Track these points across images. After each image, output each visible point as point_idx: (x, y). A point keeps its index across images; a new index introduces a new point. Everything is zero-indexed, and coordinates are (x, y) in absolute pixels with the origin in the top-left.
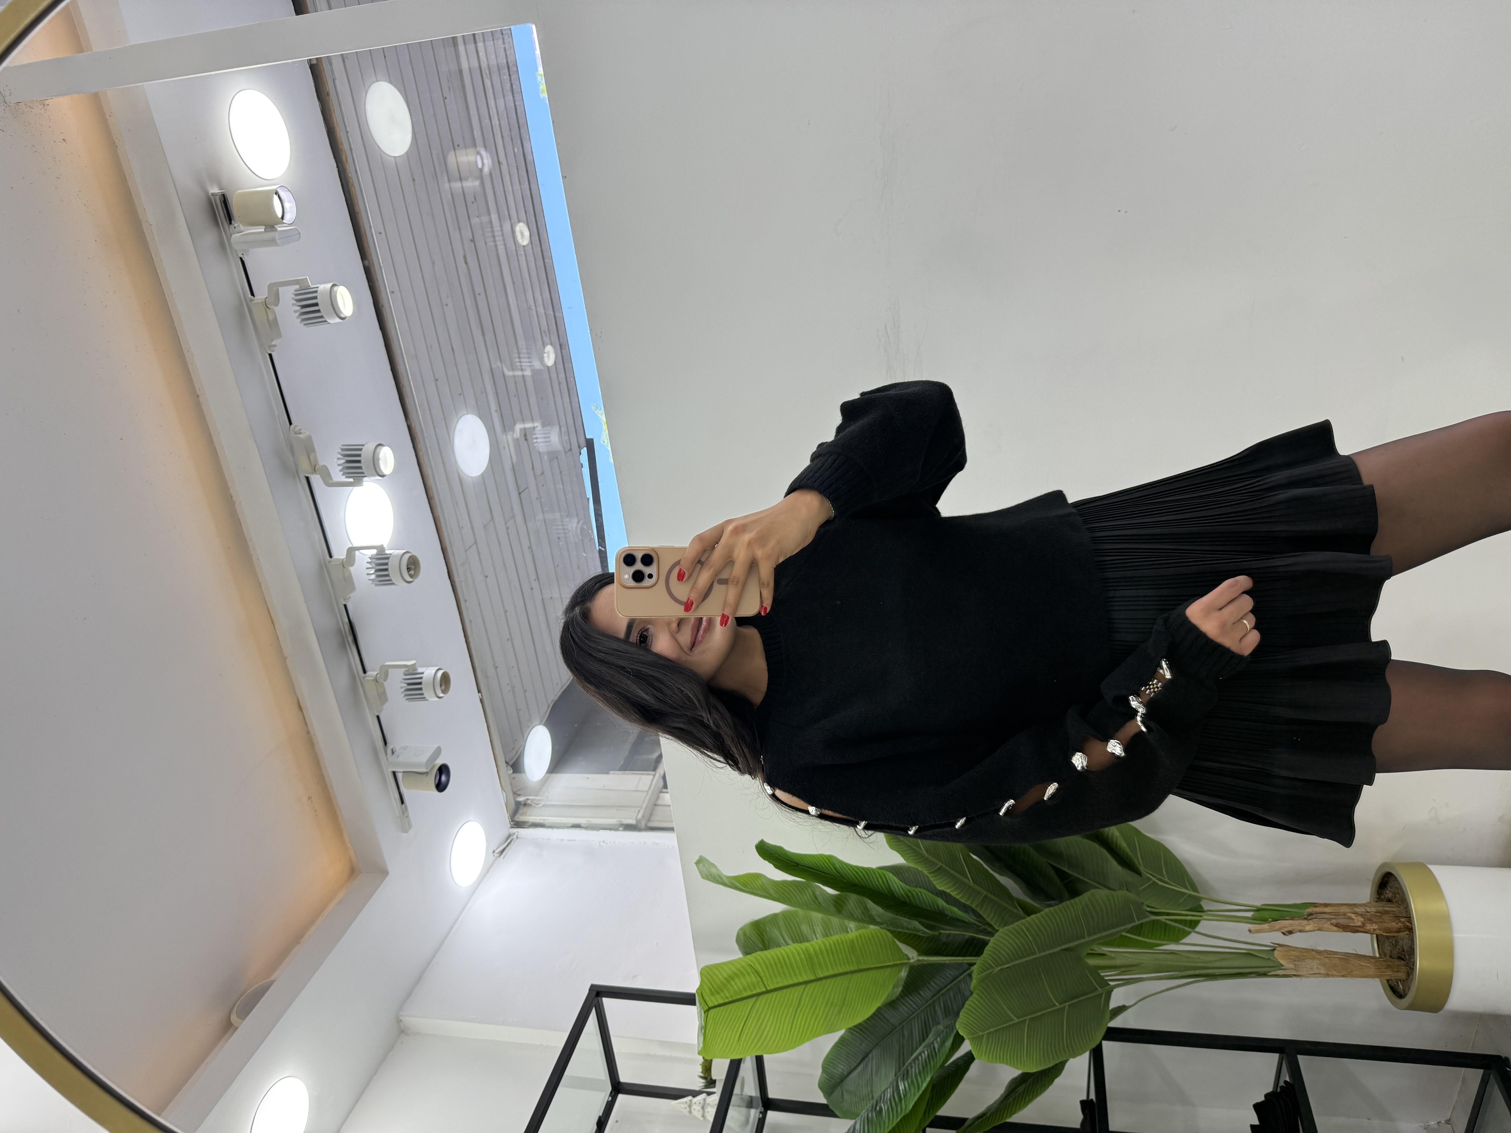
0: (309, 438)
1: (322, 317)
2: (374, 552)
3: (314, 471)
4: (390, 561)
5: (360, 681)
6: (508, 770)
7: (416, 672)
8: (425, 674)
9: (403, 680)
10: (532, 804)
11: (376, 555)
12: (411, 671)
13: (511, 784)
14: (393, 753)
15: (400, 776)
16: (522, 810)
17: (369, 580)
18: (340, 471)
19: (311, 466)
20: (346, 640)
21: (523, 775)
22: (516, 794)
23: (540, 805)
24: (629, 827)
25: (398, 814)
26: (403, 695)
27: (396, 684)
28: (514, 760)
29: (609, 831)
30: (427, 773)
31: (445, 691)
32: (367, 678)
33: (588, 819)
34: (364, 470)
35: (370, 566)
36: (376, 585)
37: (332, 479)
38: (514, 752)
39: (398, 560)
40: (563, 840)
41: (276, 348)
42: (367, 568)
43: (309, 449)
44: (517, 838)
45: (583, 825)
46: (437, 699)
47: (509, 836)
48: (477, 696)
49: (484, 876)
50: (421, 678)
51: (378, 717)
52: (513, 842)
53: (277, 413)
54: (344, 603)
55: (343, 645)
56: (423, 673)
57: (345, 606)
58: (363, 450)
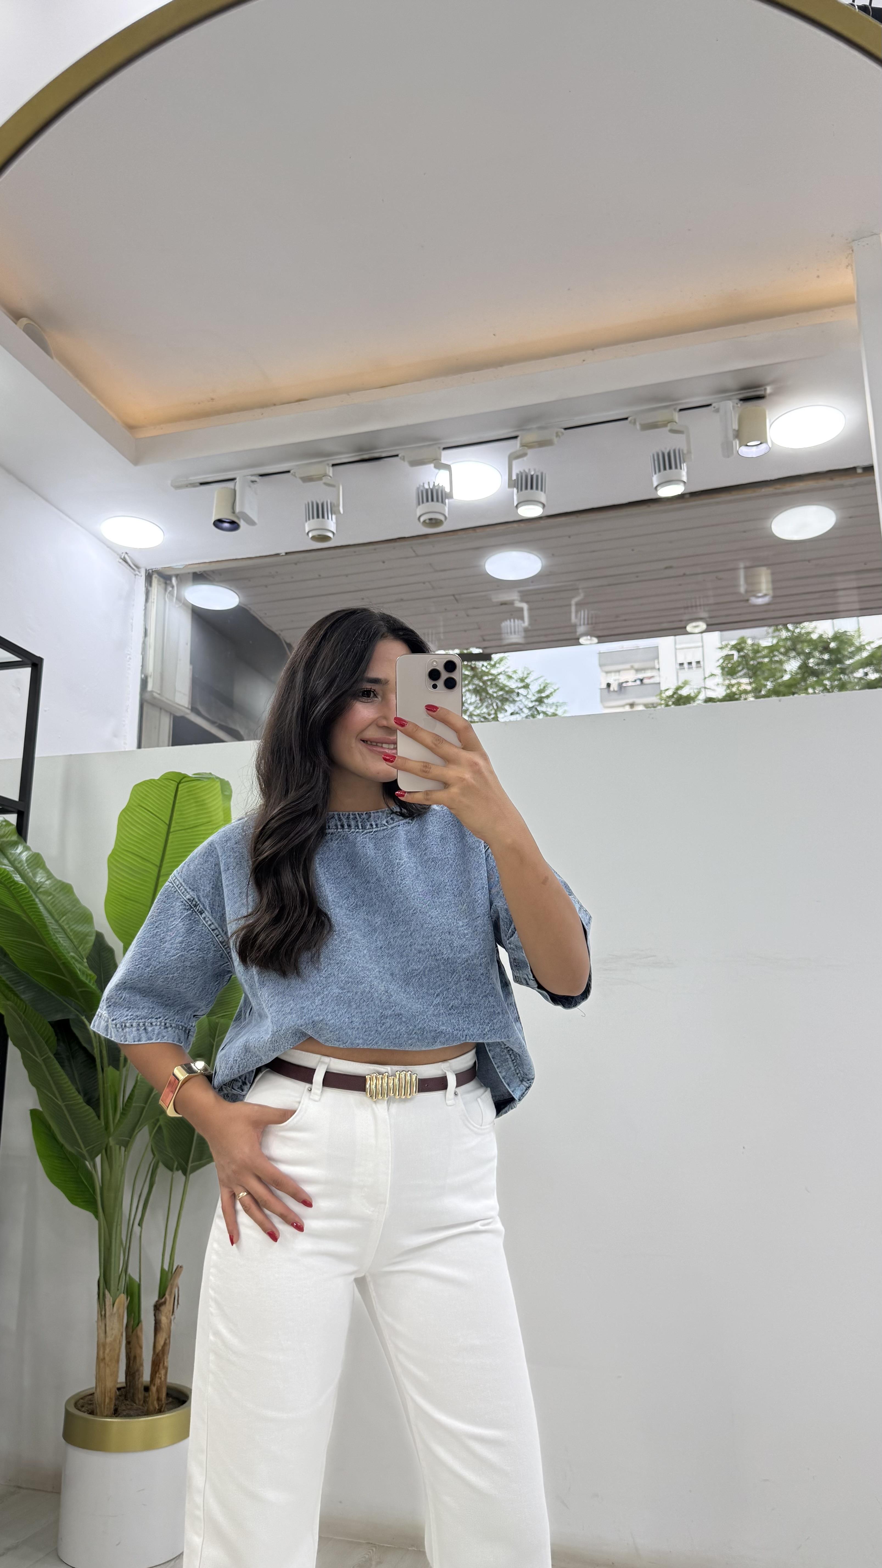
2: (447, 490)
4: (440, 504)
15: (230, 485)
22: (177, 576)
30: (234, 512)
35: (436, 485)
36: (418, 489)
47: (138, 567)
51: (288, 472)
52: (132, 571)
55: (360, 449)
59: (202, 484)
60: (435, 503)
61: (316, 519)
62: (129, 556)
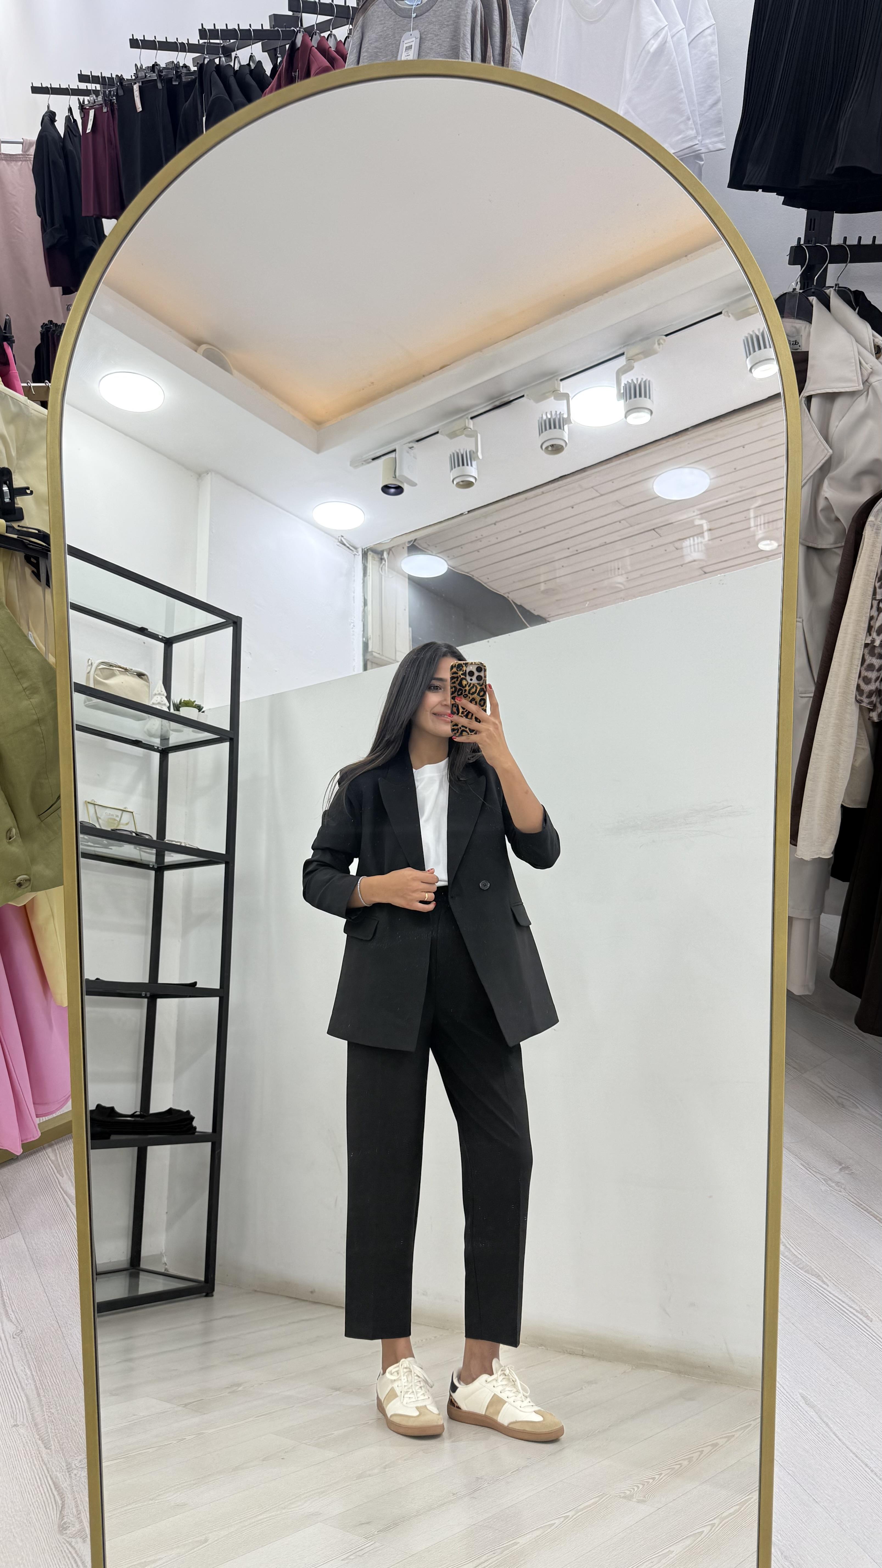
0: (655, 352)
1: (750, 354)
2: (565, 416)
3: (629, 359)
4: (557, 430)
5: (465, 415)
6: (409, 542)
7: (473, 459)
8: (471, 467)
9: (465, 450)
10: (382, 564)
11: (563, 418)
12: (473, 456)
13: (398, 546)
14: (410, 448)
15: (392, 455)
16: (377, 557)
17: (542, 415)
18: (628, 382)
19: (631, 357)
20: (495, 400)
21: (406, 555)
22: (390, 550)
23: (381, 572)
24: (366, 645)
25: (364, 456)
26: (454, 452)
27: (463, 445)
28: (420, 547)
29: (362, 630)
30: (395, 477)
31: (458, 485)
32: (467, 420)
33: (371, 612)
34: (628, 401)
35: (553, 413)
36: (539, 421)
37: (623, 375)
38: (425, 546)
39: (560, 437)
40: (354, 593)
41: (727, 317)
42: (551, 412)
43: (647, 353)
44: (354, 554)
45: (366, 608)
46: (452, 480)
47: (356, 548)
48: (465, 510)
49: (321, 530)
50: (467, 465)
51: (437, 433)
52: (351, 551)
53: (673, 324)
54: (525, 396)
55: (492, 398)
56: (471, 465)
57: (523, 396)
58: (645, 399)
59: (373, 459)
60: (553, 430)
61: (457, 468)
62: (345, 539)
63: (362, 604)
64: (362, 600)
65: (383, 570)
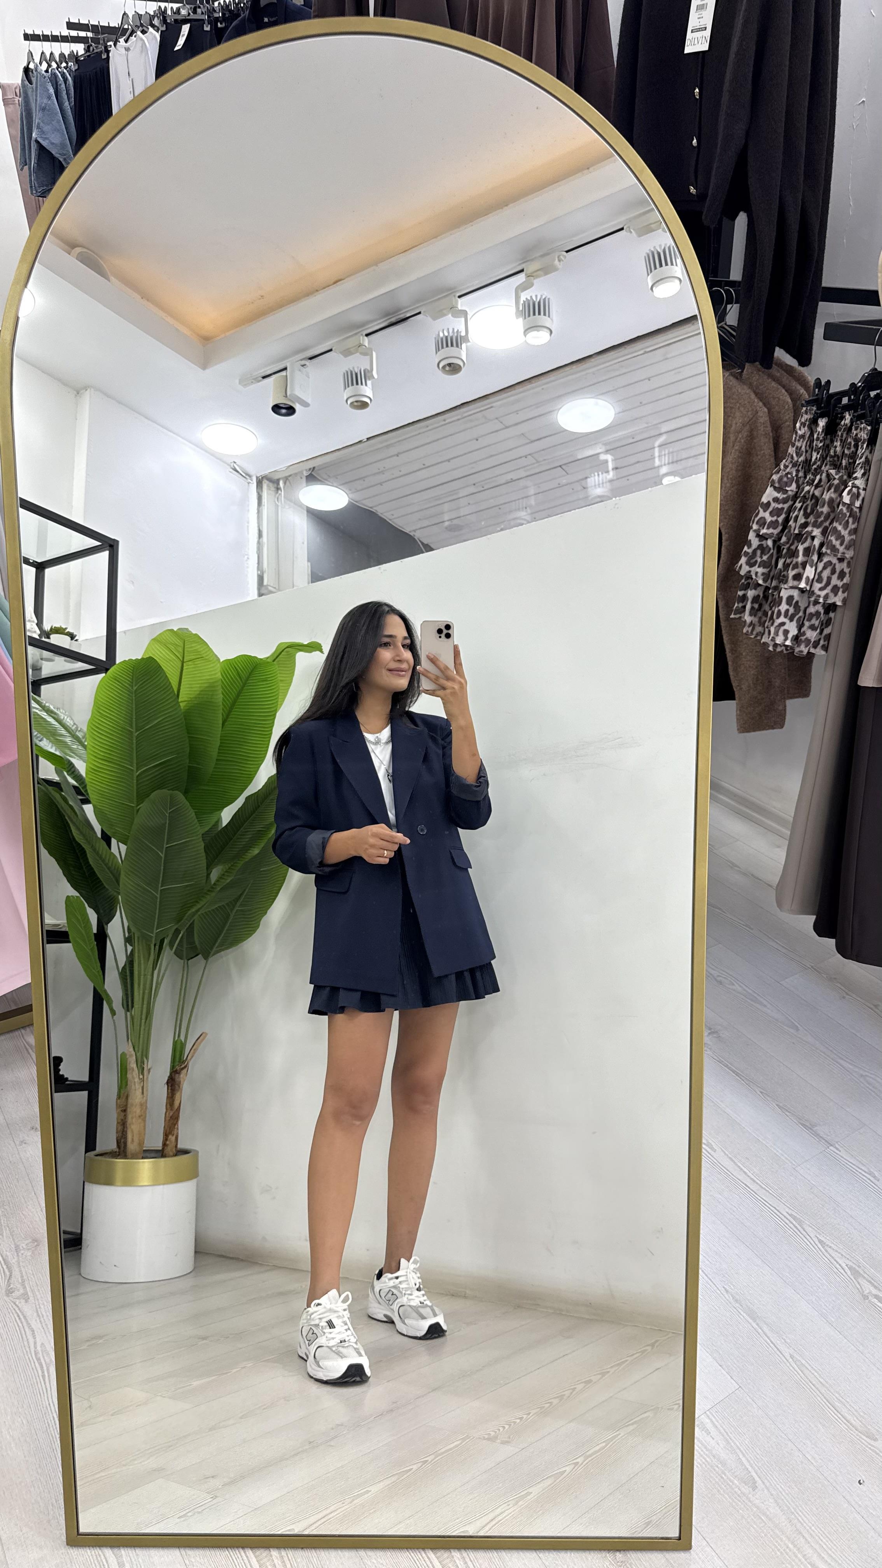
5: (359, 332)
6: (306, 470)
10: (278, 495)
11: (461, 336)
12: (368, 375)
14: (303, 366)
18: (526, 299)
19: (531, 273)
23: (277, 502)
27: (357, 363)
28: (318, 477)
29: (257, 562)
31: (352, 405)
32: (361, 337)
34: (527, 319)
37: (522, 291)
38: (324, 476)
40: (248, 523)
42: (448, 329)
43: (547, 270)
44: (249, 483)
45: (261, 540)
46: (345, 399)
49: (212, 455)
53: (574, 239)
56: (366, 385)
57: (420, 313)
58: (544, 317)
63: (256, 535)
64: (256, 531)
65: (279, 499)
